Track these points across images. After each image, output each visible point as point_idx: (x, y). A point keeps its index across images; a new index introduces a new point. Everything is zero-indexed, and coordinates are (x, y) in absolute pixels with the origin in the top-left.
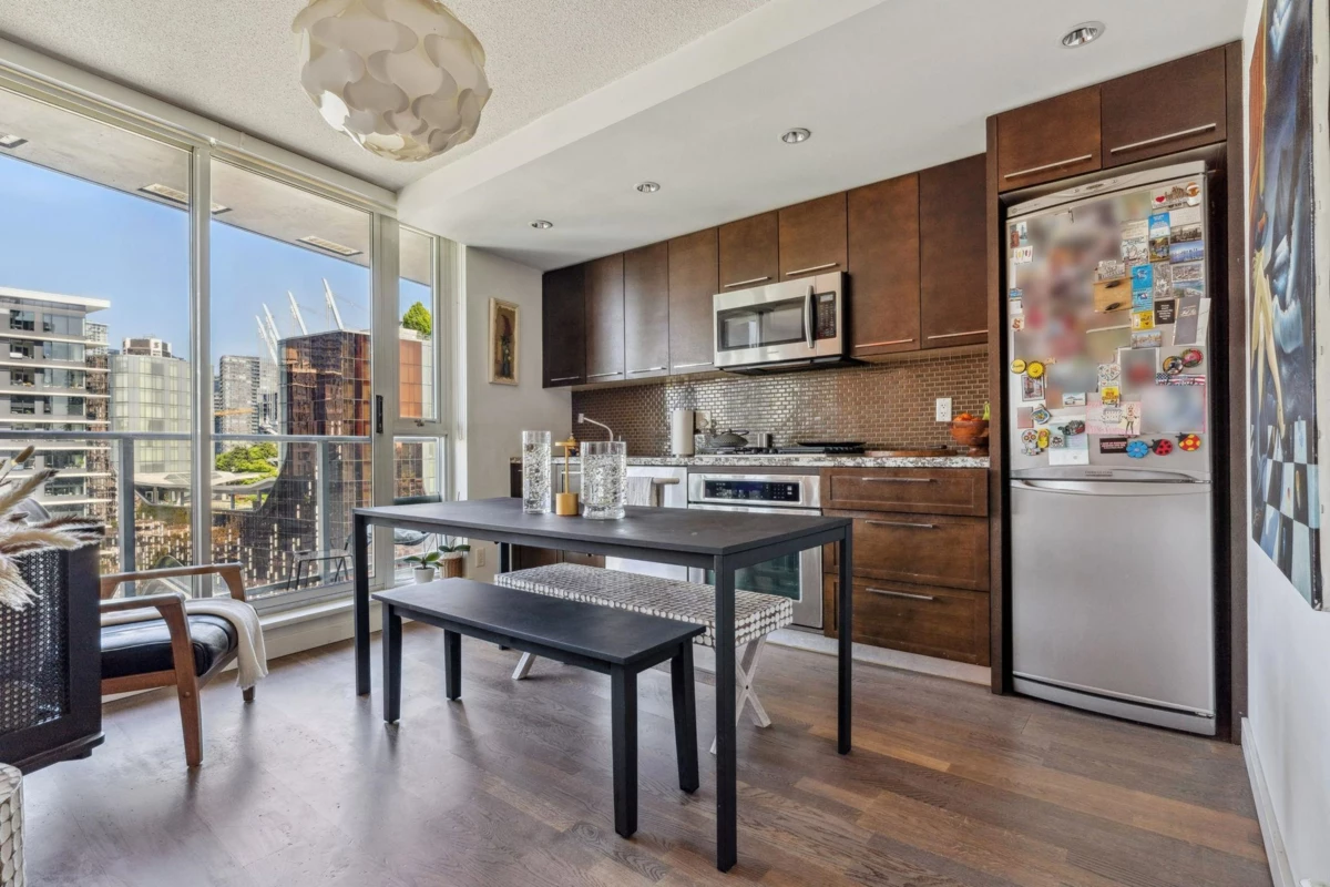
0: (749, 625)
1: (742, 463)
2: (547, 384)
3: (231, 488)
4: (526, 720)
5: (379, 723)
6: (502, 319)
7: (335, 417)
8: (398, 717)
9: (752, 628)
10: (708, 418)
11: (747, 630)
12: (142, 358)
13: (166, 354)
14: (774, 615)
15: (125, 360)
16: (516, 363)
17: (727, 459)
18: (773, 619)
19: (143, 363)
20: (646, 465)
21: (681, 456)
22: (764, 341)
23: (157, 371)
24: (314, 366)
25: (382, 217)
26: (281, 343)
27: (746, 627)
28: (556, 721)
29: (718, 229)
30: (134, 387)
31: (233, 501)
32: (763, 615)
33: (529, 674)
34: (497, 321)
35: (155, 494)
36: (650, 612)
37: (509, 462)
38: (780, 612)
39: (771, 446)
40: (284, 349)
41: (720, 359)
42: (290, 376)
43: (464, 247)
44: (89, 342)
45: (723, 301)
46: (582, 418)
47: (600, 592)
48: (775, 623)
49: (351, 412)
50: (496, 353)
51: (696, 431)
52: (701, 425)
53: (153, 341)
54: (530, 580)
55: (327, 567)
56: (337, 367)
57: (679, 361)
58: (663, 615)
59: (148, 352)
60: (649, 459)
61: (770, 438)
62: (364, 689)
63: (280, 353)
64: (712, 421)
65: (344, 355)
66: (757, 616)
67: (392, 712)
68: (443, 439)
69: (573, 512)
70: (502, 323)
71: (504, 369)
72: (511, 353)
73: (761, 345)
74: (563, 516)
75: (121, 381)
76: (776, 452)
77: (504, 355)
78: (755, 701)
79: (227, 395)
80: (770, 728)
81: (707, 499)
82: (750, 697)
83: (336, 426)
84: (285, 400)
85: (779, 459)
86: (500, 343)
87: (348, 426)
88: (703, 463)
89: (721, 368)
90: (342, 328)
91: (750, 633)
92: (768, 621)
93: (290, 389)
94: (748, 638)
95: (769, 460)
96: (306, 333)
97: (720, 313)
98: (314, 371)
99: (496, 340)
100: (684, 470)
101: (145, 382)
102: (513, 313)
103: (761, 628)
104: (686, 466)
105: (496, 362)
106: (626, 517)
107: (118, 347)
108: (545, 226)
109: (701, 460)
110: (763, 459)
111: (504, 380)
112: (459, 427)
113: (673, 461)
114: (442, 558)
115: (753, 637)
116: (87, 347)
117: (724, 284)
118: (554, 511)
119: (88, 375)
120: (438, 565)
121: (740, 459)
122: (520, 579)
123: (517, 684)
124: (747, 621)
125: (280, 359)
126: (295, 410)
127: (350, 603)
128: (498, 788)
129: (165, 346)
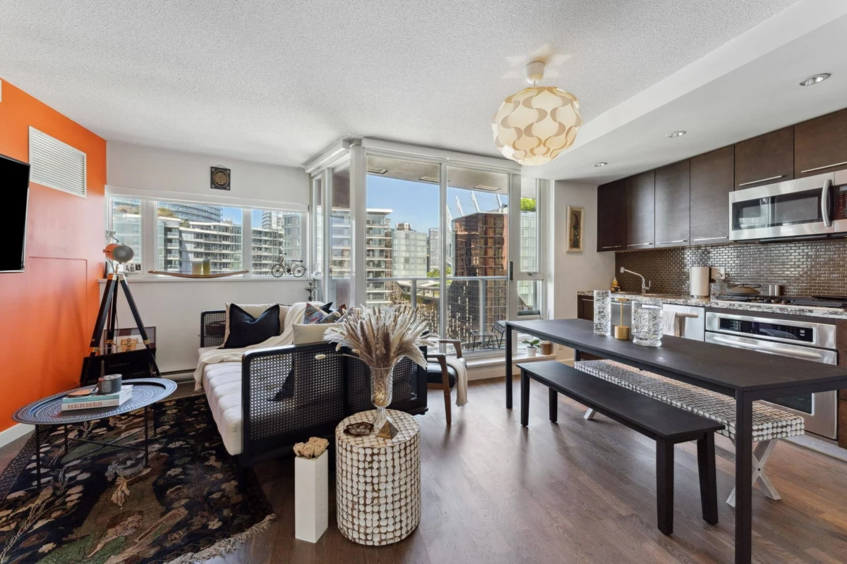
0: (762, 430)
1: (755, 309)
2: (600, 249)
3: (433, 288)
4: (595, 444)
5: (519, 425)
6: (574, 217)
7: (476, 255)
8: (527, 424)
9: (765, 432)
10: (722, 272)
11: (760, 433)
12: (402, 231)
13: (410, 229)
14: (786, 427)
15: (397, 232)
16: (581, 240)
17: (740, 306)
18: (784, 430)
19: (402, 234)
20: (671, 304)
21: (698, 297)
22: (776, 222)
23: (407, 237)
24: (466, 230)
25: (513, 175)
26: (453, 221)
27: (761, 432)
28: (613, 450)
29: (734, 146)
30: (399, 244)
31: (434, 294)
32: (775, 425)
33: (594, 418)
34: (571, 218)
35: (406, 289)
36: (679, 404)
37: (577, 294)
38: (791, 425)
39: (782, 297)
40: (454, 224)
41: (733, 235)
42: (457, 236)
43: (554, 182)
44: (386, 227)
45: (737, 196)
46: (622, 270)
47: (642, 384)
48: (787, 433)
49: (483, 252)
50: (570, 236)
51: (711, 281)
52: (715, 276)
53: (405, 224)
54: (596, 368)
55: (484, 339)
56: (477, 230)
57: (698, 236)
58: (690, 409)
59: (403, 229)
60: (674, 300)
61: (782, 289)
62: (509, 405)
63: (452, 226)
64: (726, 274)
65: (480, 225)
66: (770, 425)
67: (525, 421)
68: (541, 282)
69: (625, 337)
70: (574, 219)
71: (575, 243)
72: (579, 234)
73: (773, 225)
74: (619, 339)
75: (396, 242)
76: (788, 302)
77: (575, 236)
78: (766, 480)
79: (431, 246)
80: (779, 501)
81: (721, 330)
82: (762, 478)
83: (476, 259)
84: (454, 247)
85: (792, 308)
86: (573, 230)
87: (482, 260)
88: (718, 307)
89: (735, 241)
90: (479, 211)
91: (763, 435)
92: (779, 430)
93: (456, 242)
94: (761, 439)
95: (781, 309)
96: (463, 215)
97: (735, 205)
98: (466, 233)
99: (571, 228)
100: (703, 309)
101: (403, 242)
102: (580, 213)
103: (773, 434)
104: (703, 307)
105: (570, 240)
106: (662, 346)
107: (394, 227)
108: (603, 165)
109: (717, 304)
110: (775, 307)
111: (575, 250)
112: (549, 275)
113: (693, 301)
114: (540, 343)
115: (765, 438)
116: (385, 229)
117: (739, 183)
118: (613, 334)
119: (385, 240)
120: (538, 346)
121: (752, 306)
122: (589, 366)
123: (587, 422)
124: (760, 427)
125: (452, 228)
126: (459, 252)
127: (504, 360)
128: (584, 478)
129: (409, 226)
